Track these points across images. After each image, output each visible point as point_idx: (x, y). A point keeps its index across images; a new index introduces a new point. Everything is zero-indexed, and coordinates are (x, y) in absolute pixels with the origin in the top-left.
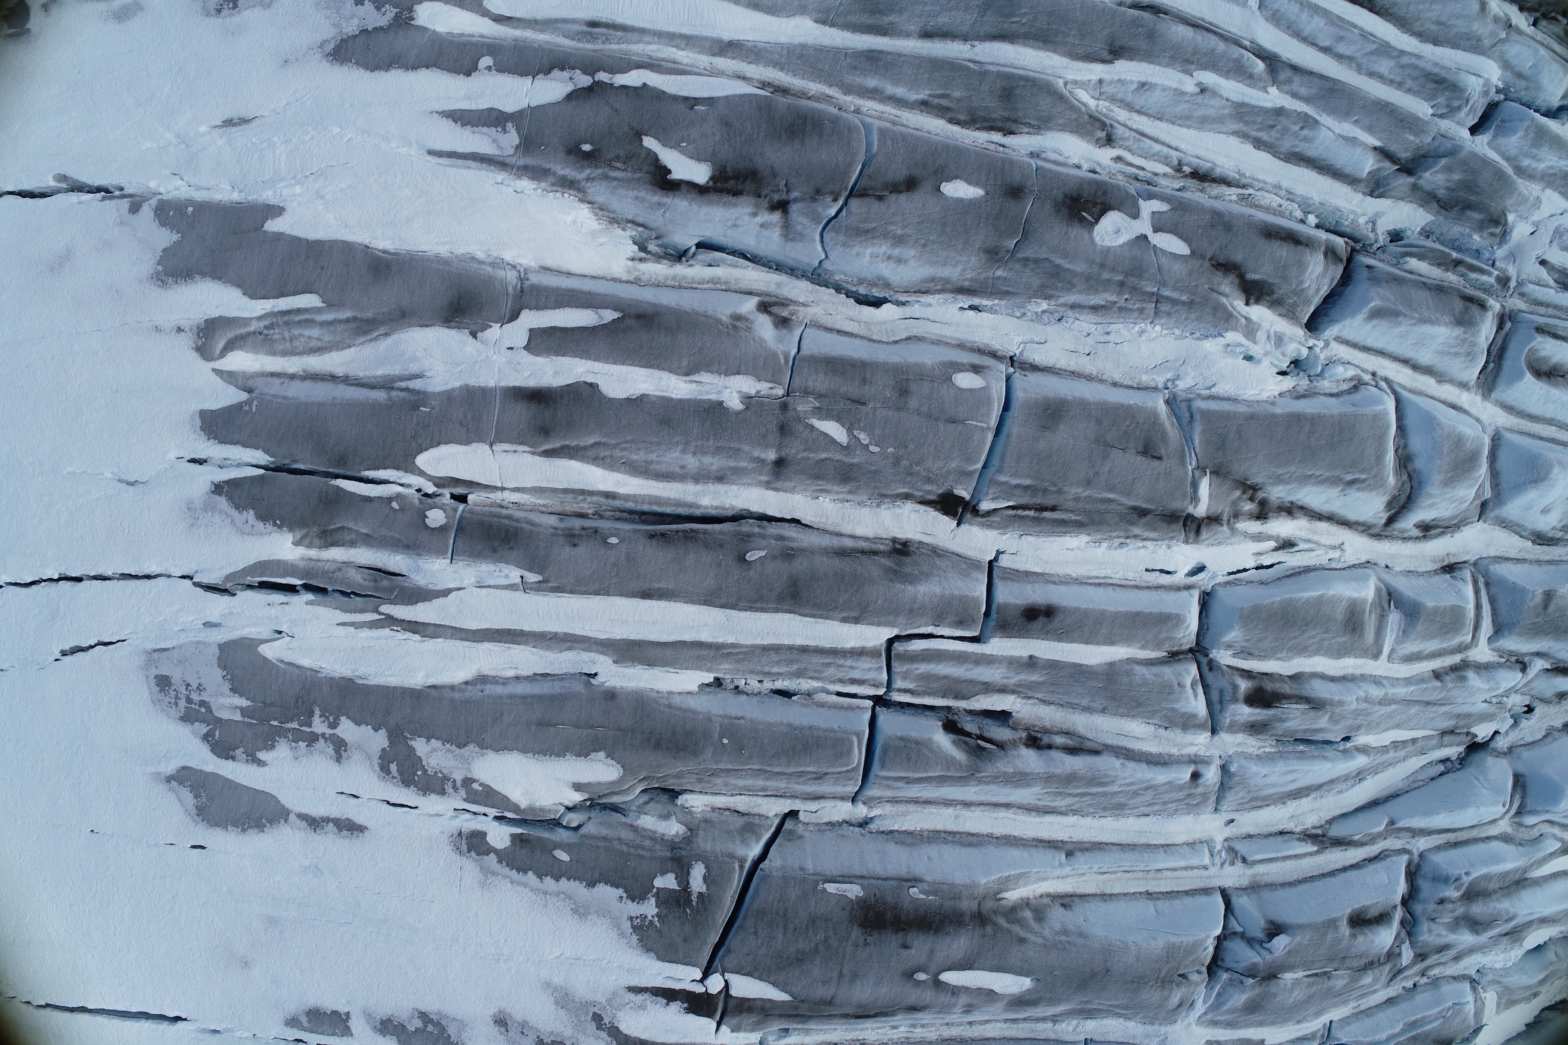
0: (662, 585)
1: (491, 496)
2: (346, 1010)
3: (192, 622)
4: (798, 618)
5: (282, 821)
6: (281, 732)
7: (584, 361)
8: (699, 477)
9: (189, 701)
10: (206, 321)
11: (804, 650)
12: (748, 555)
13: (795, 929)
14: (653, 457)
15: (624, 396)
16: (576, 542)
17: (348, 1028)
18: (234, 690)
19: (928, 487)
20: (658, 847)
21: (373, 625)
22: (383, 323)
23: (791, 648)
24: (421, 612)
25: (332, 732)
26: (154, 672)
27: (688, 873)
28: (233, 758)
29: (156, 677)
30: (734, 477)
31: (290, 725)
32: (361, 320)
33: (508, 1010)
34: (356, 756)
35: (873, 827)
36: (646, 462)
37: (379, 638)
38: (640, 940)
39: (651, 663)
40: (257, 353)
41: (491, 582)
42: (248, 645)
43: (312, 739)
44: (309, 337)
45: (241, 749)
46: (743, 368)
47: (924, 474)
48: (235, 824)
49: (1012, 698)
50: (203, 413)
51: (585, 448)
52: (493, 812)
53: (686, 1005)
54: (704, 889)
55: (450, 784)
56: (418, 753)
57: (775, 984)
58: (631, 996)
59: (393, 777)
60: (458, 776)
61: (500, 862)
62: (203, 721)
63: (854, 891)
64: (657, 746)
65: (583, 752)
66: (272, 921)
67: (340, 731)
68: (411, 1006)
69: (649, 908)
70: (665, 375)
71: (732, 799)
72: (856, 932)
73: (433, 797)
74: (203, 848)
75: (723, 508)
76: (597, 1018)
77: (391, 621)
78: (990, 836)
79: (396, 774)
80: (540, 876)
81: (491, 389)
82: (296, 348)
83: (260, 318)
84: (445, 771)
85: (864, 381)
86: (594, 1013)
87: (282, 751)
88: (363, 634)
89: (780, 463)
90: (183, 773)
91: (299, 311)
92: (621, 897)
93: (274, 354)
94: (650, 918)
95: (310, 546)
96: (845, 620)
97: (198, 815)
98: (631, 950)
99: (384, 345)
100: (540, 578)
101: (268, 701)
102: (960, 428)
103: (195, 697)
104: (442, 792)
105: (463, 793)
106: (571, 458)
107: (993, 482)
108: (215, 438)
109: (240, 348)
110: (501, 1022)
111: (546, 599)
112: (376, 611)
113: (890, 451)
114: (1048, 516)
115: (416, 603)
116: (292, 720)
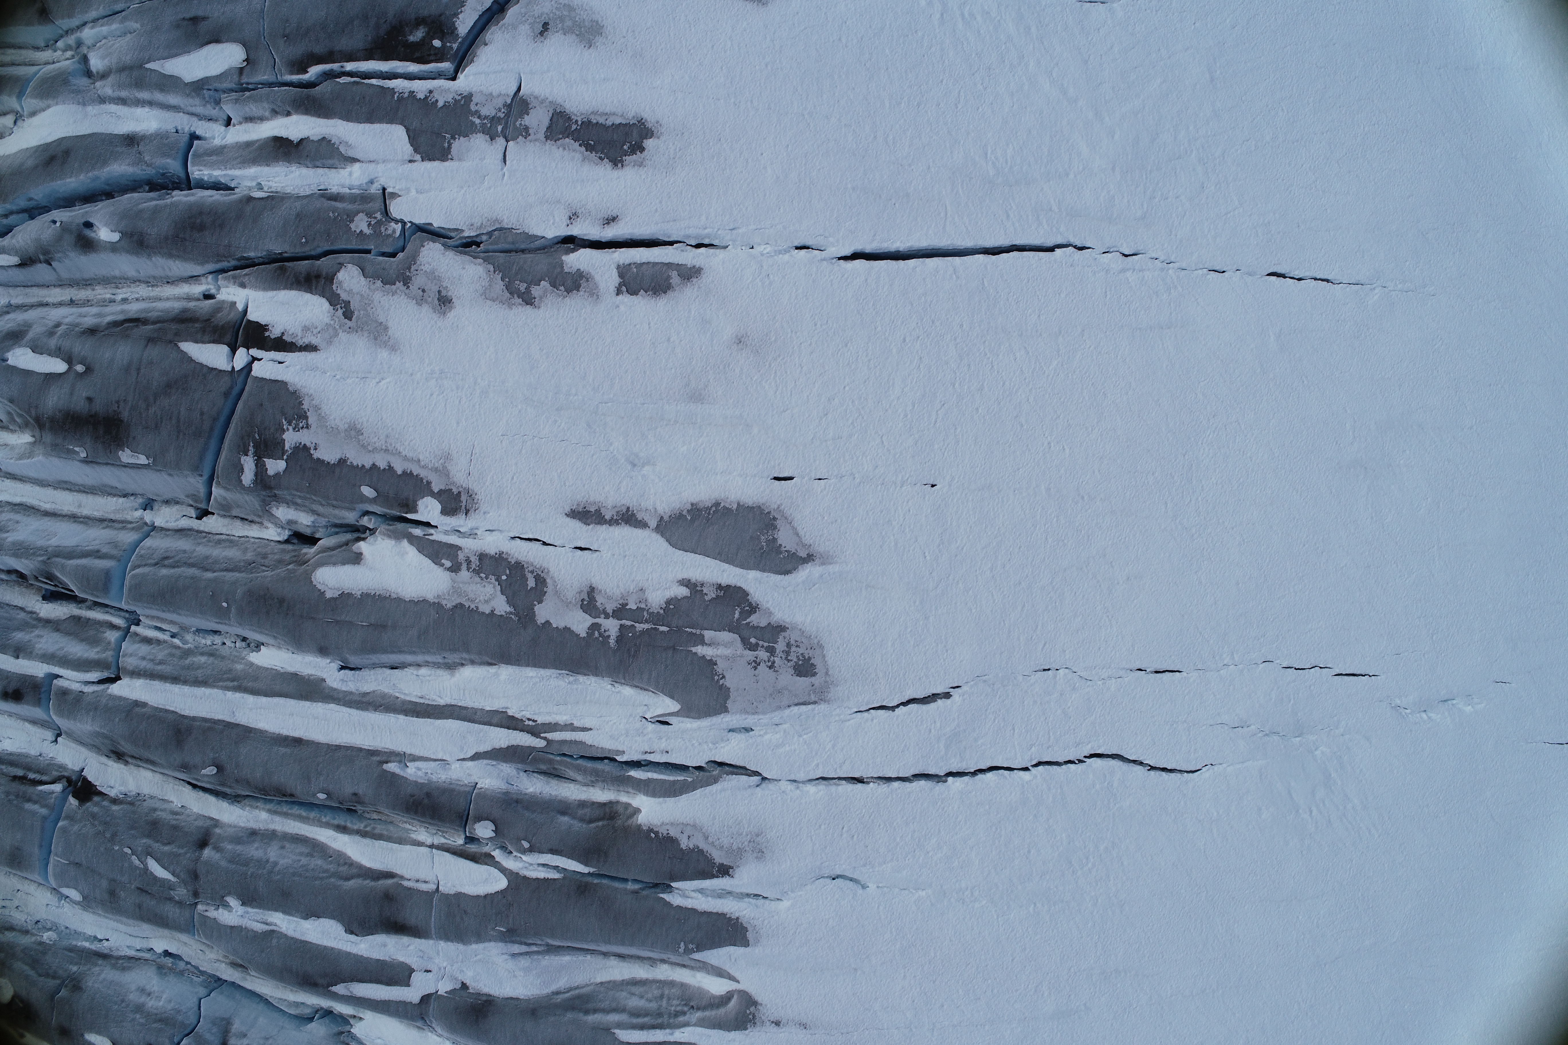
0: (283, 750)
1: (443, 841)
2: (620, 297)
3: (766, 733)
4: (178, 710)
5: (666, 518)
6: (656, 618)
7: (360, 953)
8: (272, 836)
9: (771, 651)
10: (746, 1029)
11: (175, 680)
12: (215, 771)
13: (171, 418)
14: (304, 860)
15: (322, 920)
16: (354, 798)
17: (621, 275)
18: (712, 663)
19: (96, 809)
20: (288, 497)
21: (554, 727)
22: (557, 1006)
23: (185, 682)
24: (503, 738)
25: (597, 620)
26: (816, 680)
27: (256, 475)
28: (720, 587)
29: (814, 674)
30: (241, 834)
31: (646, 626)
32: (580, 1010)
33: (435, 316)
34: (571, 594)
35: (140, 500)
36: (312, 856)
37: (549, 713)
38: (301, 403)
39: (295, 677)
40: (699, 988)
41: (432, 764)
42: (689, 711)
43: (620, 612)
44: (642, 997)
45: (707, 598)
46: (228, 931)
47: (96, 823)
48: (727, 511)
49: (42, 614)
50: (746, 943)
51: (359, 876)
52: (436, 534)
53: (267, 334)
54: (244, 459)
55: (473, 566)
56: (504, 598)
57: (191, 360)
58: (314, 341)
59: (532, 572)
60: (464, 574)
61: (429, 483)
62: (755, 628)
63: (126, 456)
64: (282, 601)
65: (345, 596)
66: (697, 397)
67: (589, 621)
68: (541, 310)
69: (291, 438)
70: (290, 933)
71: (246, 533)
72: (125, 415)
73: (492, 551)
74: (777, 479)
75: (251, 806)
76: (348, 315)
77: (535, 730)
78: (55, 488)
79: (529, 576)
80: (390, 468)
81: (441, 939)
82: (659, 988)
83: (686, 1024)
84: (478, 579)
85: (140, 906)
86: (351, 320)
87: (656, 599)
88: (565, 718)
89: (203, 844)
90: (789, 567)
91: (642, 1027)
92: (316, 449)
93: (682, 985)
94: (291, 428)
95: (627, 805)
96: (144, 705)
97: (775, 519)
98: (311, 391)
99: (561, 983)
100: (385, 766)
101: (670, 653)
102: (72, 859)
103: (763, 654)
104: (482, 556)
105: (461, 556)
106: (370, 869)
107: (51, 808)
108: (730, 919)
109: (714, 997)
110: (444, 302)
111: (383, 745)
112: (549, 742)
113: (117, 848)
114: (20, 772)
115: (508, 747)
116: (643, 632)
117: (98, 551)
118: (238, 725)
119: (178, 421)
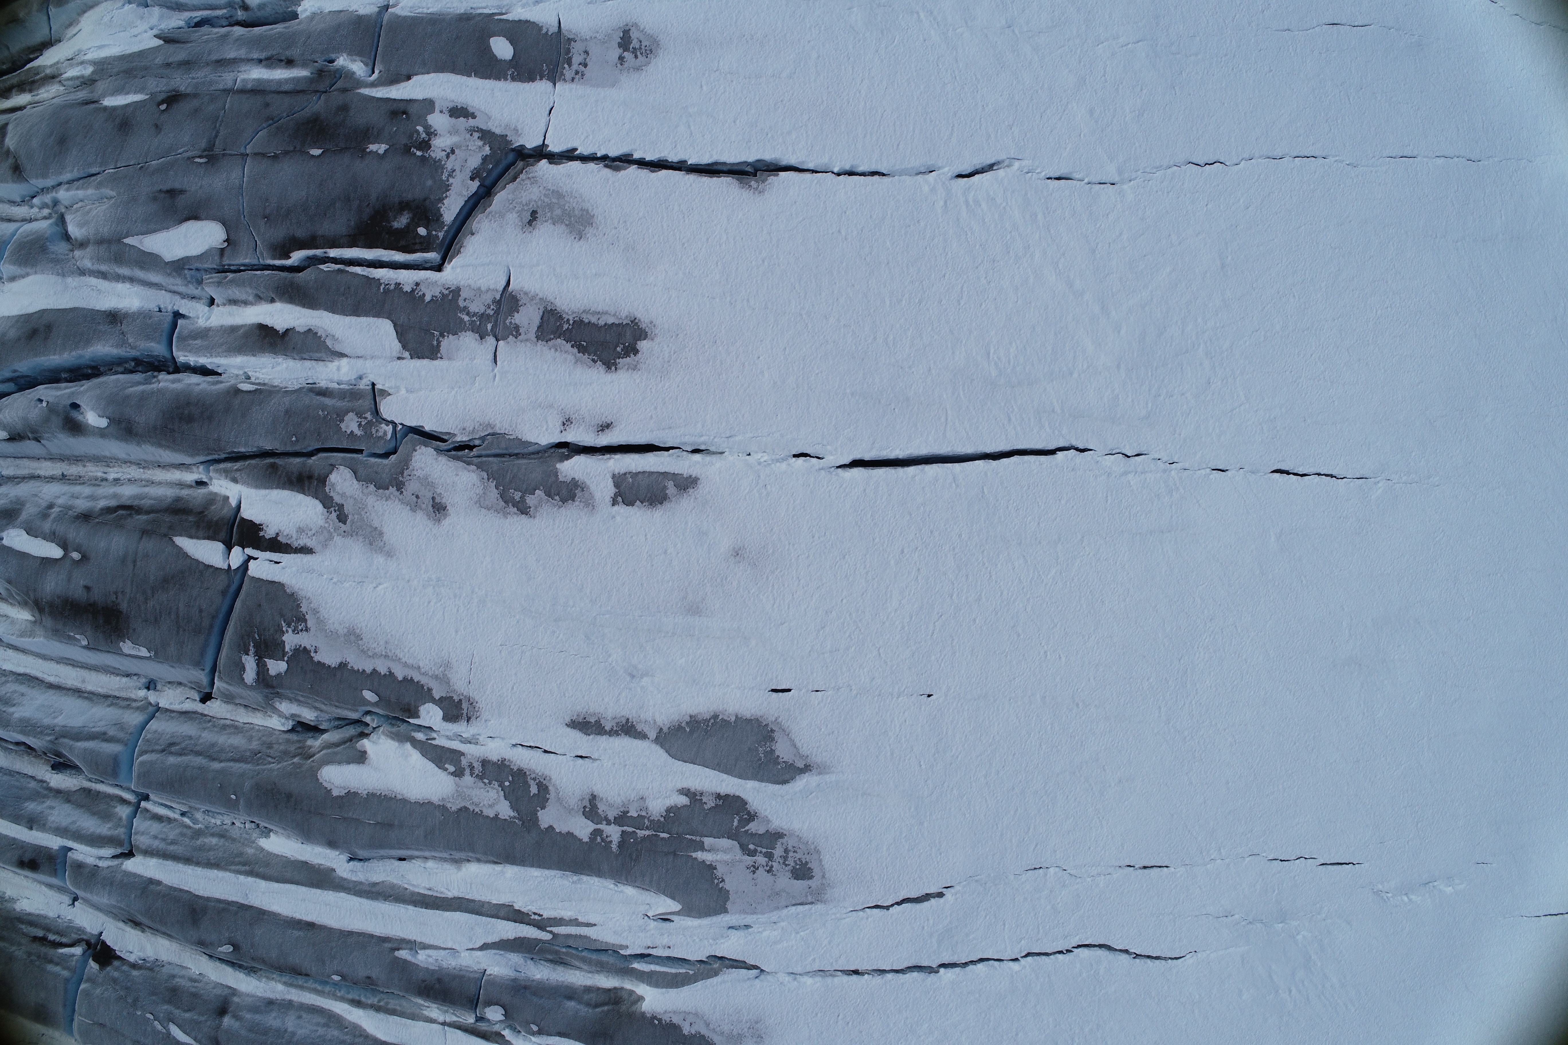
0: (297, 933)
1: (455, 1019)
2: (616, 508)
3: (765, 930)
4: (191, 890)
5: (665, 730)
6: (656, 825)
8: (288, 1006)
9: (770, 856)
11: (187, 860)
12: (232, 948)
13: (170, 613)
14: (321, 1031)
16: (367, 980)
17: (617, 485)
18: (712, 868)
19: (116, 974)
21: (559, 922)
23: (198, 864)
24: (510, 930)
25: (599, 826)
26: (813, 883)
27: (258, 674)
28: (718, 796)
29: (811, 877)
31: (647, 833)
33: (430, 524)
34: (573, 802)
35: (143, 680)
36: (327, 1026)
37: (554, 909)
38: (299, 606)
39: (305, 865)
41: (443, 952)
42: (691, 911)
43: (622, 819)
45: (706, 807)
47: (117, 987)
48: (726, 723)
49: (52, 784)
53: (261, 534)
54: (244, 658)
55: (477, 772)
56: (507, 803)
57: (186, 556)
58: (310, 543)
59: (534, 779)
60: (468, 779)
61: (430, 690)
62: (753, 835)
63: (127, 647)
64: (289, 796)
65: (351, 796)
66: (694, 610)
67: (591, 827)
68: (537, 520)
69: (291, 640)
71: (250, 721)
72: (124, 606)
73: (494, 758)
74: (774, 691)
75: (267, 978)
76: (342, 518)
77: (541, 924)
78: (58, 663)
79: (532, 783)
80: (391, 674)
84: (482, 785)
86: (345, 524)
87: (657, 807)
88: (569, 914)
89: (222, 1011)
90: (787, 777)
92: (316, 652)
94: (290, 630)
95: (631, 992)
96: (159, 883)
97: (772, 731)
98: (309, 595)
100: (397, 953)
101: (671, 858)
102: (96, 1019)
103: (761, 860)
104: (485, 763)
105: (464, 762)
106: (385, 1042)
107: (73, 970)
110: (439, 509)
111: (394, 933)
112: (555, 935)
113: (139, 1013)
114: (40, 933)
115: (515, 939)
116: (644, 838)
117: (105, 733)
118: (251, 907)
119: (178, 616)
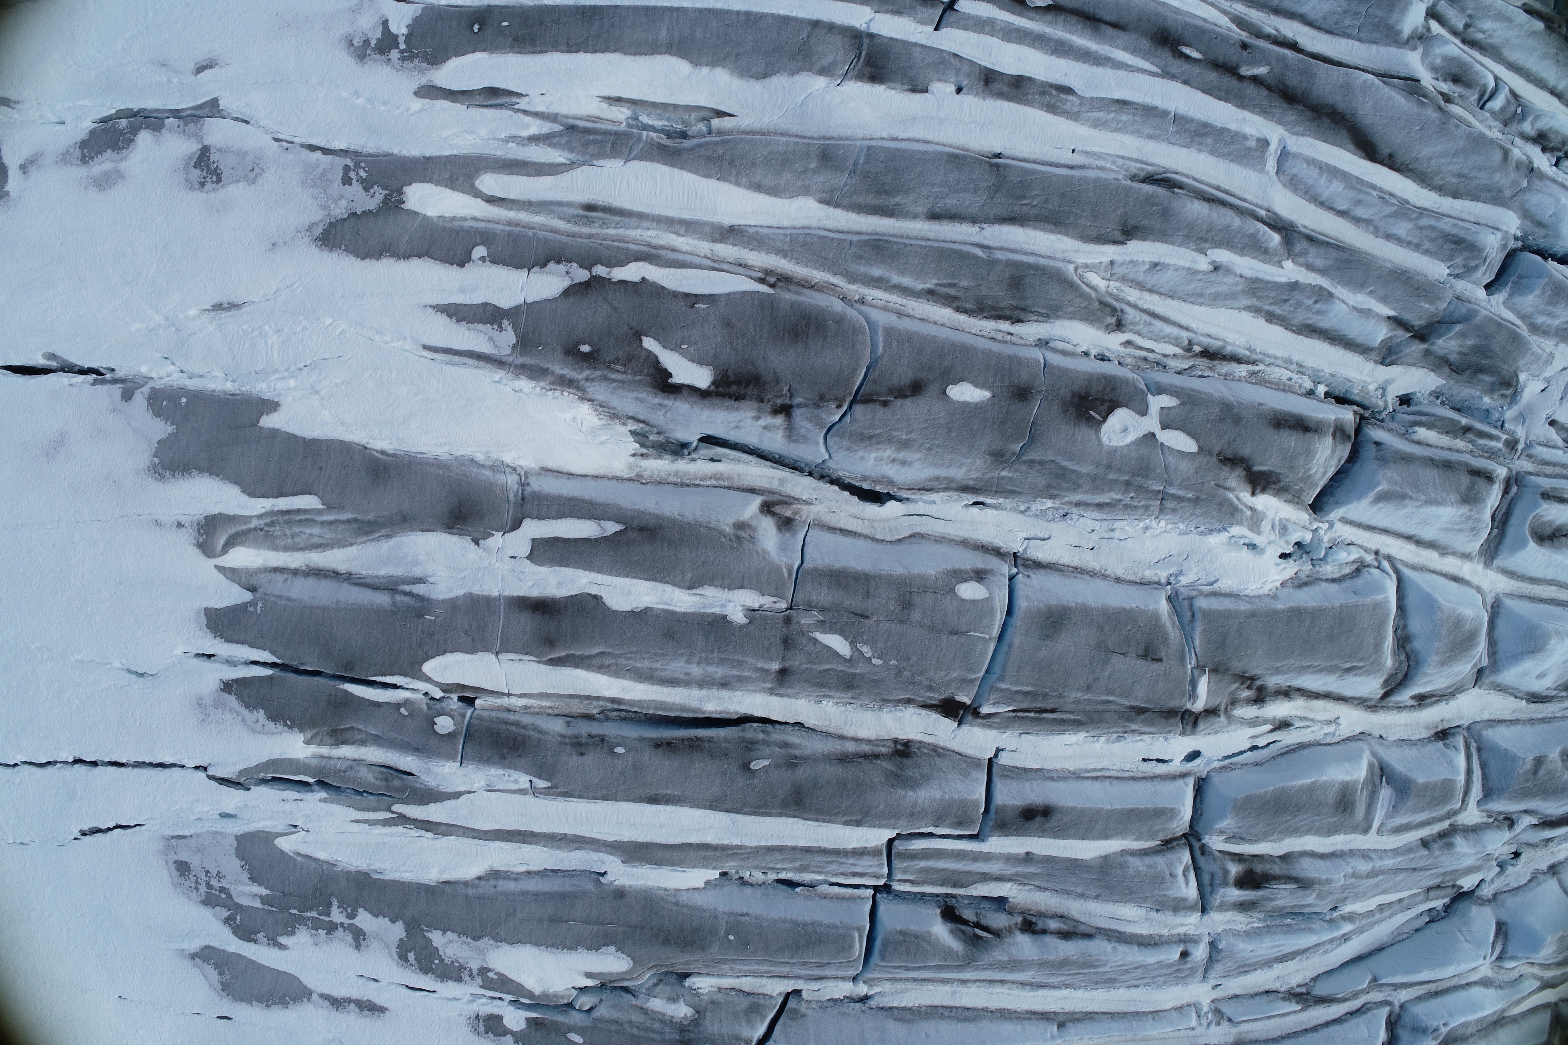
0: (669, 791)
1: (497, 701)
3: (208, 812)
4: (801, 821)
5: (305, 1000)
6: (301, 921)
7: (587, 573)
8: (702, 683)
9: (209, 886)
10: (206, 517)
11: (807, 850)
12: (752, 764)
14: (658, 665)
15: (629, 609)
16: (583, 751)
18: (253, 879)
19: (929, 695)
20: (667, 1029)
21: (385, 823)
22: (384, 525)
23: (794, 849)
24: (433, 812)
25: (350, 922)
26: (173, 857)
28: (255, 941)
29: (176, 862)
30: (738, 684)
31: (309, 914)
32: (362, 522)
34: (375, 945)
35: (872, 1003)
36: (651, 669)
37: (392, 835)
39: (658, 863)
40: (259, 548)
41: (501, 787)
42: (266, 838)
43: (331, 928)
44: (311, 535)
45: (263, 934)
46: (746, 582)
47: (926, 683)
48: (260, 1000)
49: (1009, 885)
50: (207, 611)
51: (590, 657)
52: (508, 997)
55: (466, 972)
56: (435, 944)
59: (411, 965)
60: (474, 966)
62: (223, 906)
64: (666, 941)
65: (595, 945)
67: (358, 922)
70: (669, 588)
71: (737, 980)
73: (450, 983)
74: (229, 1019)
75: (728, 713)
77: (403, 820)
78: (985, 1010)
79: (414, 962)
81: (495, 598)
82: (298, 543)
83: (260, 517)
84: (461, 961)
85: (868, 595)
87: (302, 937)
88: (377, 831)
89: (783, 673)
90: (206, 951)
91: (299, 511)
93: (276, 549)
95: (321, 744)
96: (847, 823)
97: (223, 990)
99: (386, 546)
100: (549, 785)
101: (286, 891)
102: (962, 639)
103: (215, 883)
104: (459, 980)
105: (479, 980)
106: (576, 667)
107: (994, 689)
108: (221, 637)
109: (242, 544)
111: (555, 803)
112: (389, 809)
113: (893, 662)
114: (1048, 717)
115: (428, 803)
116: (311, 909)
